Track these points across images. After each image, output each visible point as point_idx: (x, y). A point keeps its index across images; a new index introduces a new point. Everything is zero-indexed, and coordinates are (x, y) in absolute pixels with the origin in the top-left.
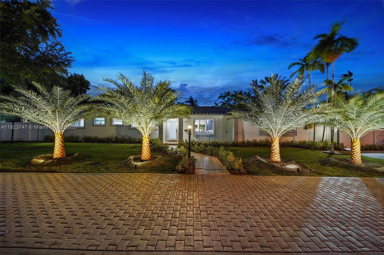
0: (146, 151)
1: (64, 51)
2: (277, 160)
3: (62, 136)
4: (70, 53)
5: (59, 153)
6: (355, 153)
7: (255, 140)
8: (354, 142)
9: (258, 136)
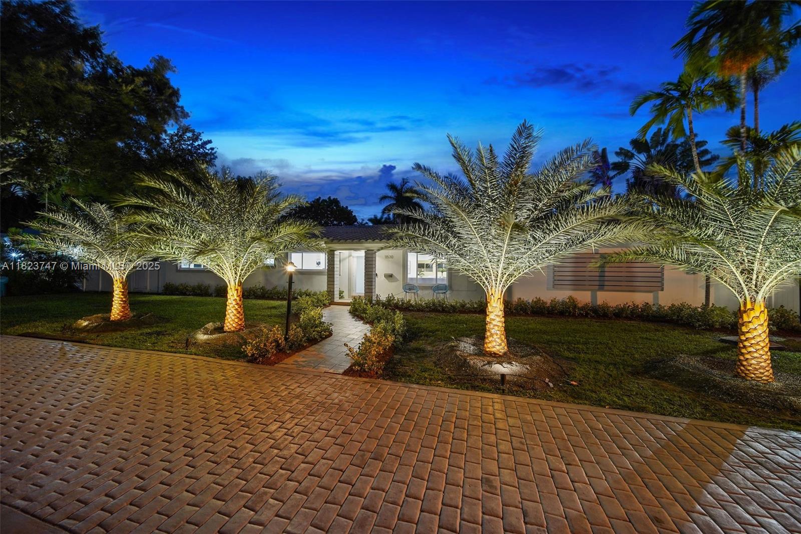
0: (231, 315)
1: (201, 140)
2: (494, 350)
3: (123, 285)
4: (210, 142)
5: (118, 312)
6: (746, 344)
7: (539, 300)
8: (745, 312)
9: (548, 289)
